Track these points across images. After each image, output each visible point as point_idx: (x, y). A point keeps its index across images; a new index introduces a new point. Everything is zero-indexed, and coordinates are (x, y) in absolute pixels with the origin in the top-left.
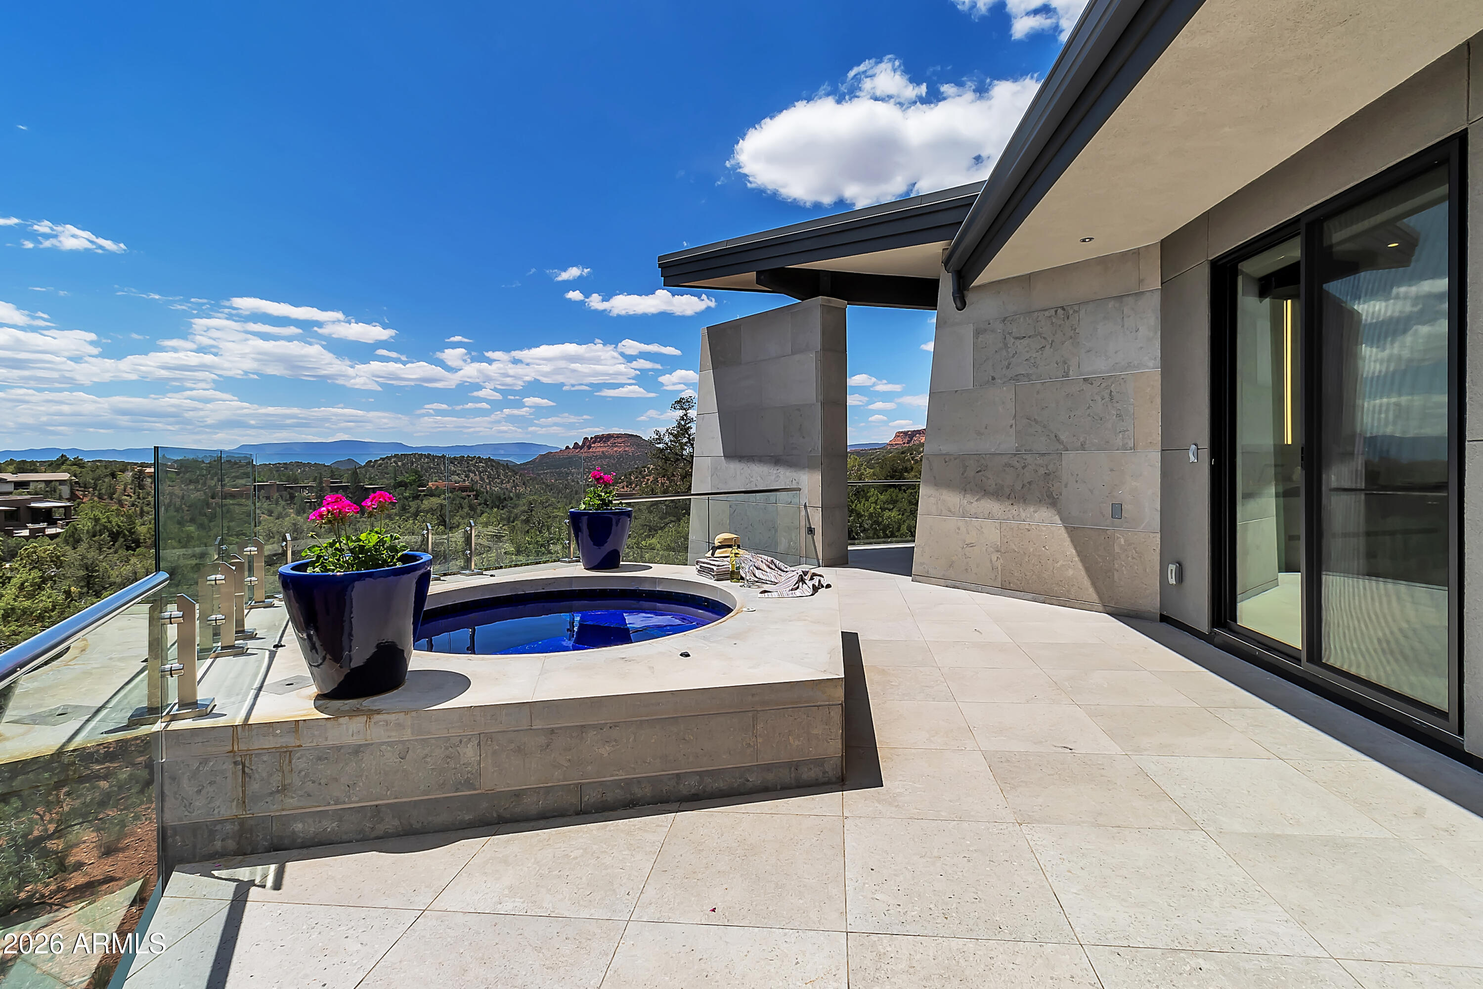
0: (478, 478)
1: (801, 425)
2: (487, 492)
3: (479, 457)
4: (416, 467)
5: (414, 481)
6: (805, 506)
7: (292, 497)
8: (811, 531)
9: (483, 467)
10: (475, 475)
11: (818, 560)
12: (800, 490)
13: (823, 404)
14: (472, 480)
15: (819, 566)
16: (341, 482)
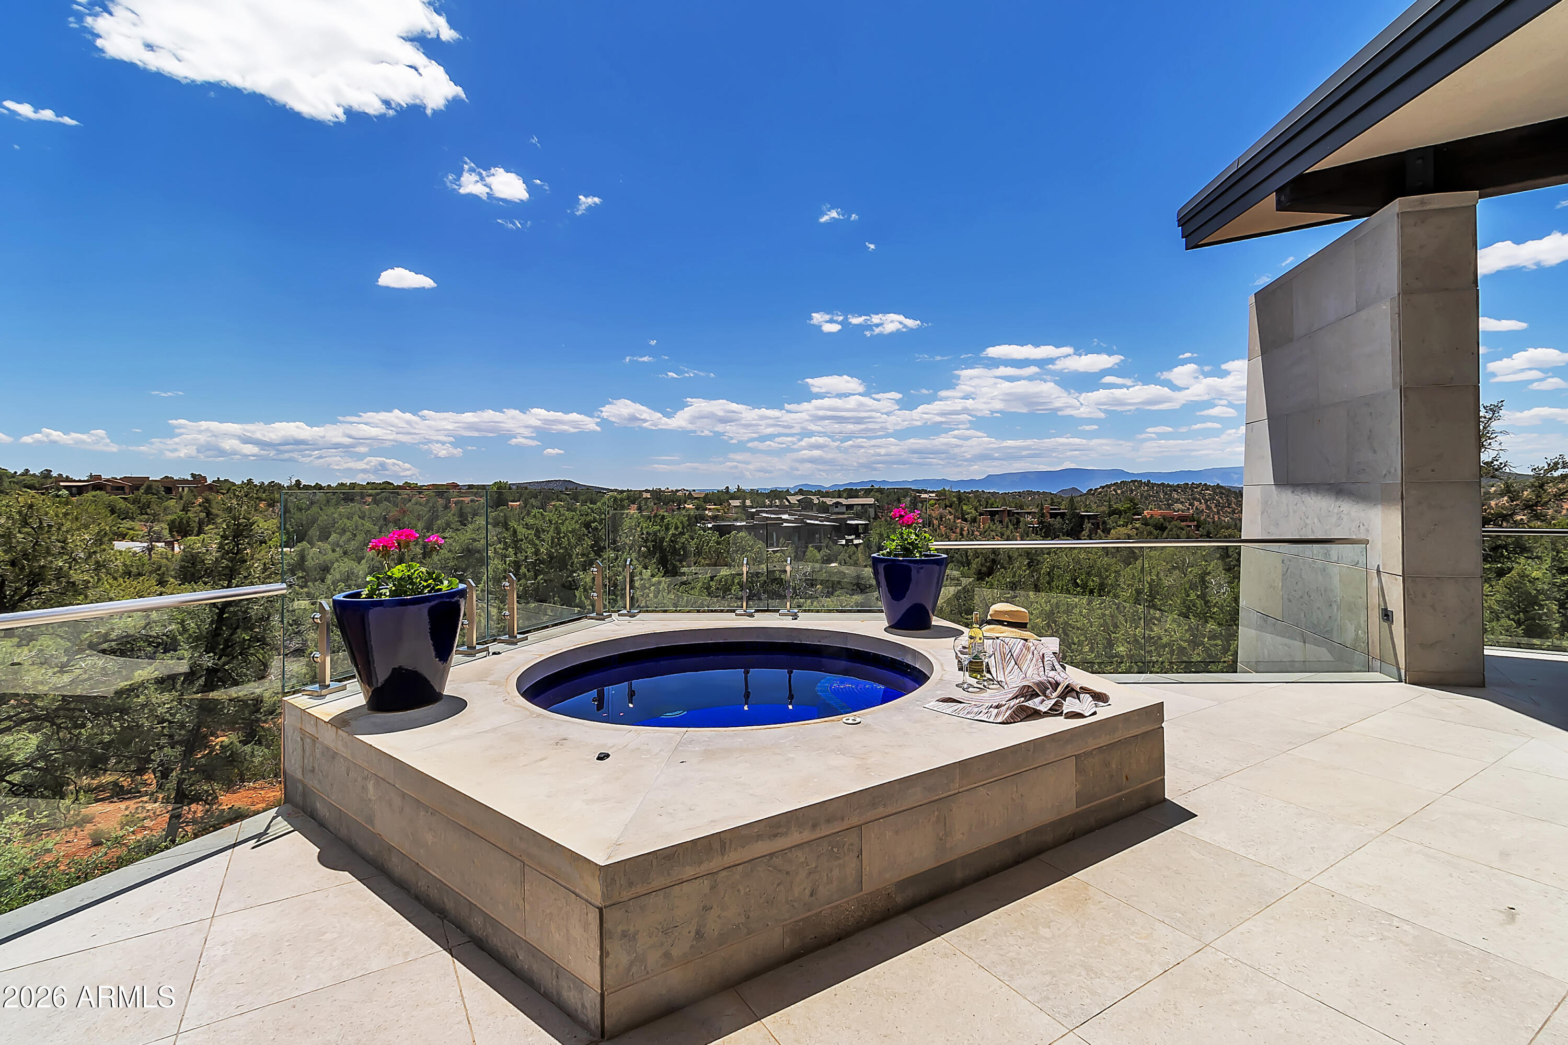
0: (1203, 506)
1: (1370, 431)
2: (1214, 522)
3: (1206, 484)
4: (1136, 495)
5: (1129, 508)
6: (1378, 571)
7: (1018, 522)
8: (1387, 615)
9: (1210, 494)
10: (1201, 503)
11: (1399, 669)
12: (1367, 542)
13: (1405, 392)
14: (1197, 509)
15: (1401, 681)
16: (1060, 509)
